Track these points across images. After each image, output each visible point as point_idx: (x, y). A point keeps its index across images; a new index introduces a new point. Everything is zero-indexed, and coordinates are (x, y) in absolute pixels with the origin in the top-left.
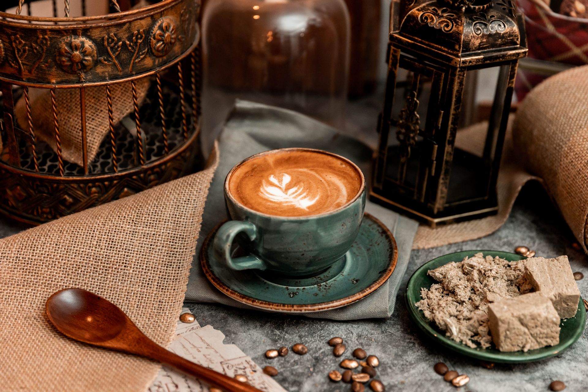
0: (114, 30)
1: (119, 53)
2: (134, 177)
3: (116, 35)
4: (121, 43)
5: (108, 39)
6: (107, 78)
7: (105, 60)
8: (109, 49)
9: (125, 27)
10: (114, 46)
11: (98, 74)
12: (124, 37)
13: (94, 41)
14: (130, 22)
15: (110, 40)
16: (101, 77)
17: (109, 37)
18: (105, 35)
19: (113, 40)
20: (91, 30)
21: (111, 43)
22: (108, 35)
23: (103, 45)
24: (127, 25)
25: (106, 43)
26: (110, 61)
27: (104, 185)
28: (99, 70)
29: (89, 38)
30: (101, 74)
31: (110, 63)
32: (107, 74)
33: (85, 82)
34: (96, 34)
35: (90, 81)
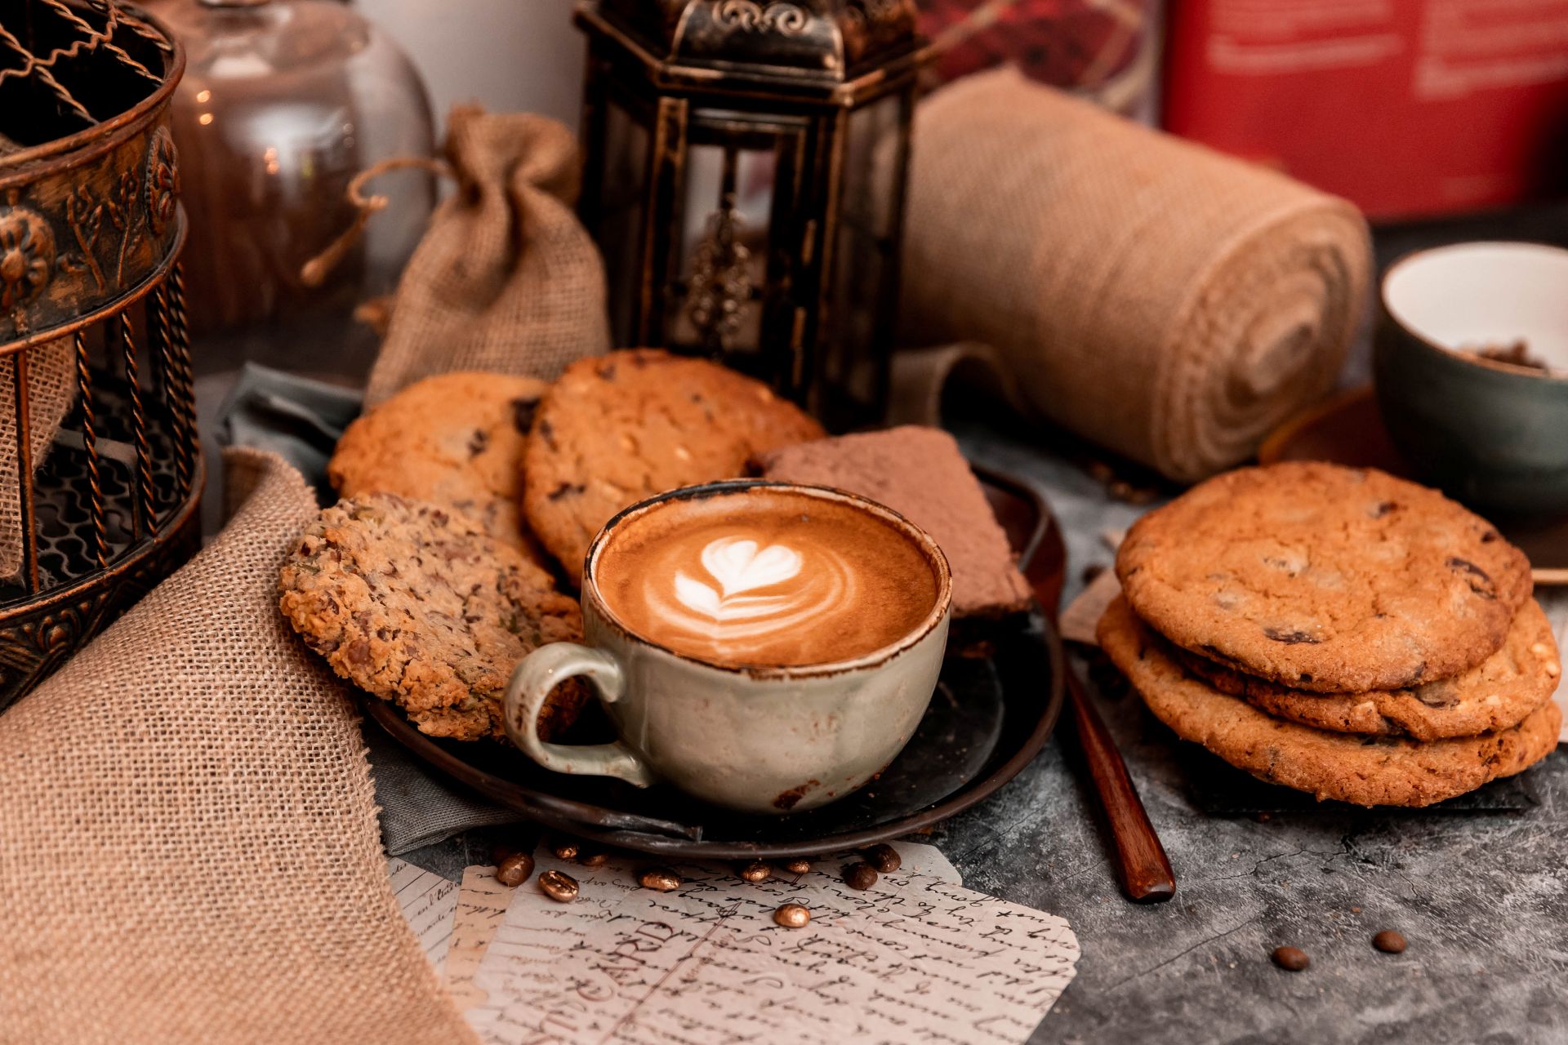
0: (84, 175)
1: (97, 240)
2: (139, 574)
3: (89, 189)
4: (98, 210)
5: (74, 203)
6: (76, 312)
7: (71, 263)
8: (77, 228)
9: (106, 164)
10: (88, 219)
11: (55, 303)
12: (105, 193)
13: (46, 214)
14: (114, 150)
15: (79, 205)
16: (62, 311)
17: (78, 198)
18: (68, 193)
19: (85, 203)
20: (37, 186)
21: (81, 214)
22: (75, 190)
23: (65, 221)
24: (109, 159)
25: (70, 216)
26: (80, 263)
27: (79, 611)
28: (59, 292)
29: (35, 207)
30: (61, 305)
31: (82, 268)
32: (74, 299)
33: (29, 334)
34: (48, 193)
35: (40, 329)
